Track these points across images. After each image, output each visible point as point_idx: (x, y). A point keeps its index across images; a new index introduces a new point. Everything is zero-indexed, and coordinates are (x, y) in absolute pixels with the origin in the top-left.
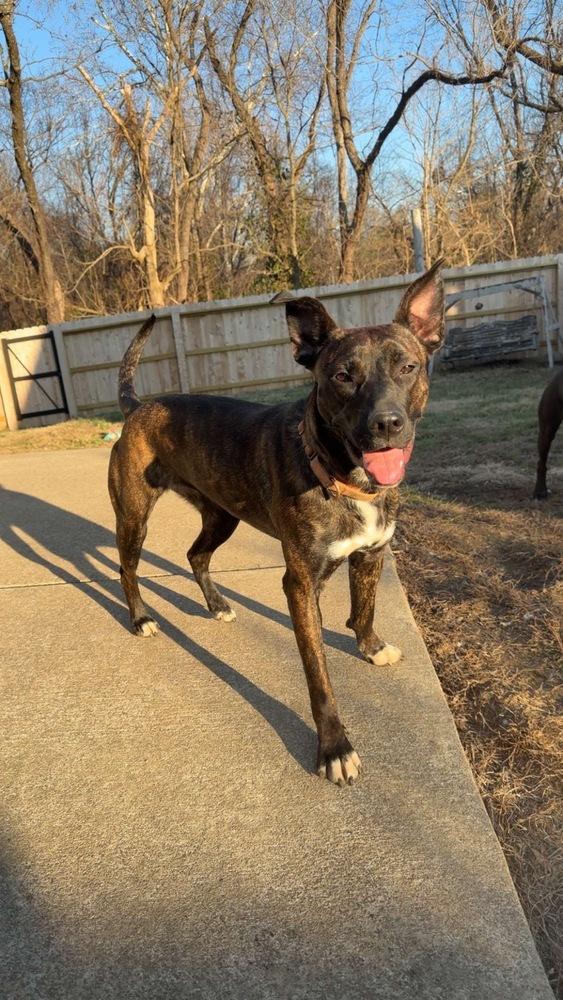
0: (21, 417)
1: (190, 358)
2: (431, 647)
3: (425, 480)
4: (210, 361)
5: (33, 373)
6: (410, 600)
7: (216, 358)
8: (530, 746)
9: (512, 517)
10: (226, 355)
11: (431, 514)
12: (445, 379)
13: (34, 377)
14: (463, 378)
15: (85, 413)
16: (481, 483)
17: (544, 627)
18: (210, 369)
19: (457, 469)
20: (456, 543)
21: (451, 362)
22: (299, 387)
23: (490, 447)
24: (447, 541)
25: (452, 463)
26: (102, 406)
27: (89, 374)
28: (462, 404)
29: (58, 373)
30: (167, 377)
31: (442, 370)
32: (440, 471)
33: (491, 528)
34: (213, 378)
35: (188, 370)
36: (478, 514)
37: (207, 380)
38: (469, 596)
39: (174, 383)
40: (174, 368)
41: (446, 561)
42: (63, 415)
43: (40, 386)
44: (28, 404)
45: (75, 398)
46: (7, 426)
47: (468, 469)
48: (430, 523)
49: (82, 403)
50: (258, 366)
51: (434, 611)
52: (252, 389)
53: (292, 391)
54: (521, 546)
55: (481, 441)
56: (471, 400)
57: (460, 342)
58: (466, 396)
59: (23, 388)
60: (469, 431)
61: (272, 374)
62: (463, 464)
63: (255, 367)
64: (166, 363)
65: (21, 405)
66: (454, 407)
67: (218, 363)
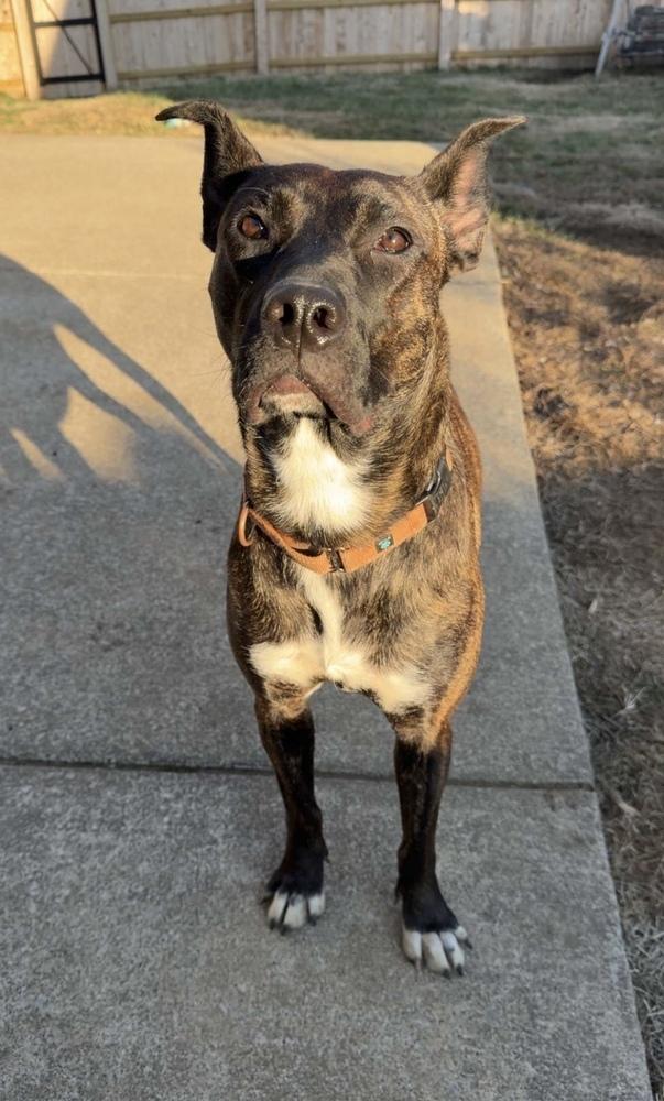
0: (45, 82)
1: (271, 13)
2: (518, 360)
3: (556, 215)
4: (300, 21)
5: (61, 17)
6: (509, 324)
7: (308, 16)
8: (575, 424)
9: (631, 261)
10: (322, 14)
11: (549, 249)
12: (616, 83)
13: (63, 24)
14: (641, 84)
15: (127, 83)
16: (616, 226)
17: (619, 352)
18: (299, 32)
19: (594, 207)
20: (566, 279)
21: (631, 58)
22: (419, 72)
23: (641, 185)
24: (558, 276)
25: (592, 199)
26: (148, 75)
27: (134, 26)
28: (626, 123)
29: (92, 21)
30: (239, 41)
31: (617, 68)
32: (575, 207)
33: (605, 270)
34: (302, 47)
35: (268, 32)
36: (598, 254)
37: (293, 49)
38: (562, 324)
39: (247, 50)
40: (250, 27)
41: (552, 295)
42: (97, 84)
43: (69, 39)
44: (53, 64)
45: (115, 59)
46: (26, 94)
47: (607, 208)
48: (545, 258)
49: (123, 68)
50: (365, 35)
51: (527, 334)
52: (352, 69)
53: (407, 78)
54: (630, 288)
55: (633, 175)
56: (642, 118)
57: (647, 28)
58: (636, 111)
59: (47, 37)
60: (622, 160)
61: (382, 49)
62: (604, 201)
63: (360, 36)
64: (239, 18)
65: (45, 64)
66: (615, 125)
67: (310, 25)
